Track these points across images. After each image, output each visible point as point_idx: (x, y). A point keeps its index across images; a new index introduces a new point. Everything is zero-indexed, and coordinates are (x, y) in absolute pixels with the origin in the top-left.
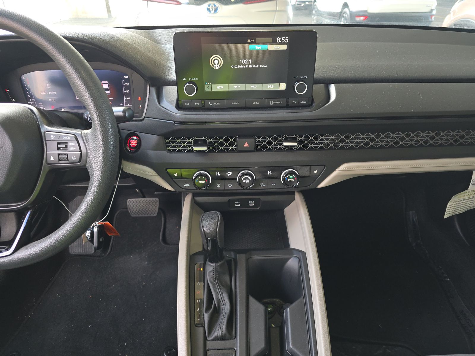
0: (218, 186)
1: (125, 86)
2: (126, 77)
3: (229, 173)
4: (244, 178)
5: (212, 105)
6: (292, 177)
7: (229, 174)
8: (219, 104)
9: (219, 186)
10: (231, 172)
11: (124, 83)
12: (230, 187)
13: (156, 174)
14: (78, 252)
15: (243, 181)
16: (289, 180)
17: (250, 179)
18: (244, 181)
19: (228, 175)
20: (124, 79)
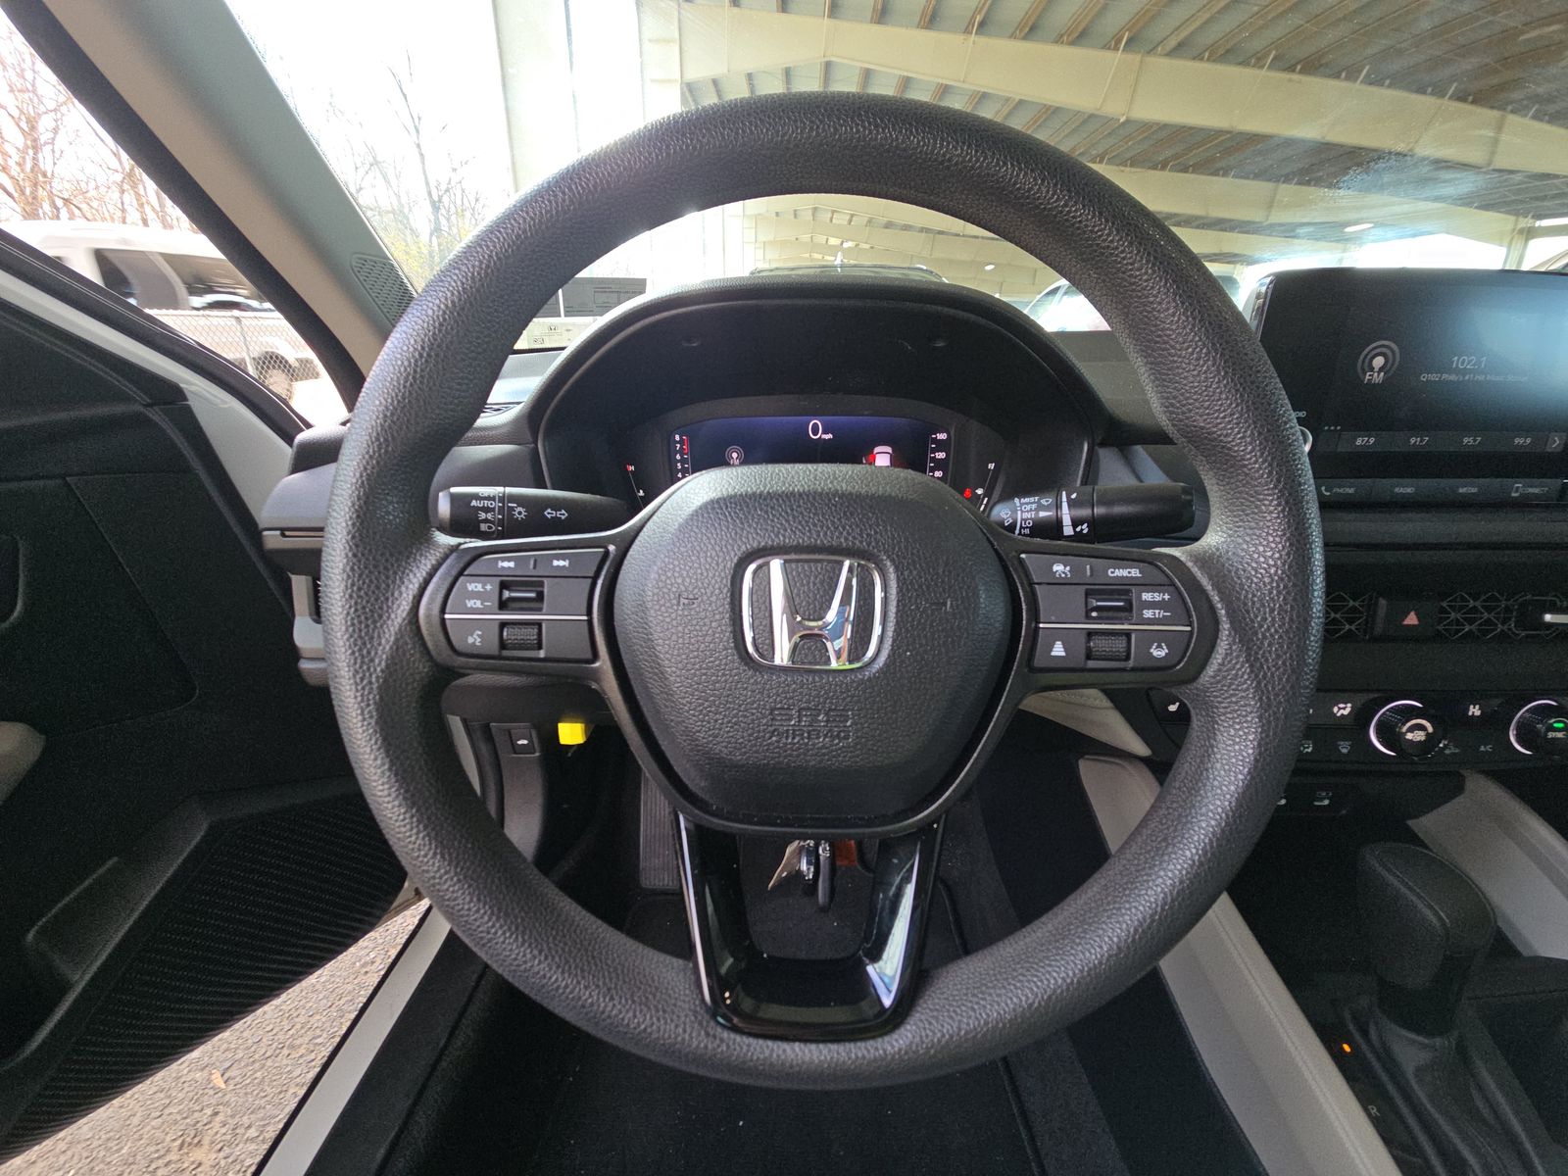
0: (1305, 748)
1: (933, 460)
2: (942, 436)
3: (1342, 706)
4: (1409, 724)
5: (1328, 494)
6: (1561, 725)
7: (1342, 711)
8: (1351, 491)
9: (1308, 748)
10: (1349, 705)
11: (934, 451)
12: (1345, 751)
13: (1109, 704)
14: (661, 884)
15: (1405, 734)
16: (1551, 735)
17: (1430, 729)
18: (1409, 736)
19: (1339, 715)
20: (935, 441)
